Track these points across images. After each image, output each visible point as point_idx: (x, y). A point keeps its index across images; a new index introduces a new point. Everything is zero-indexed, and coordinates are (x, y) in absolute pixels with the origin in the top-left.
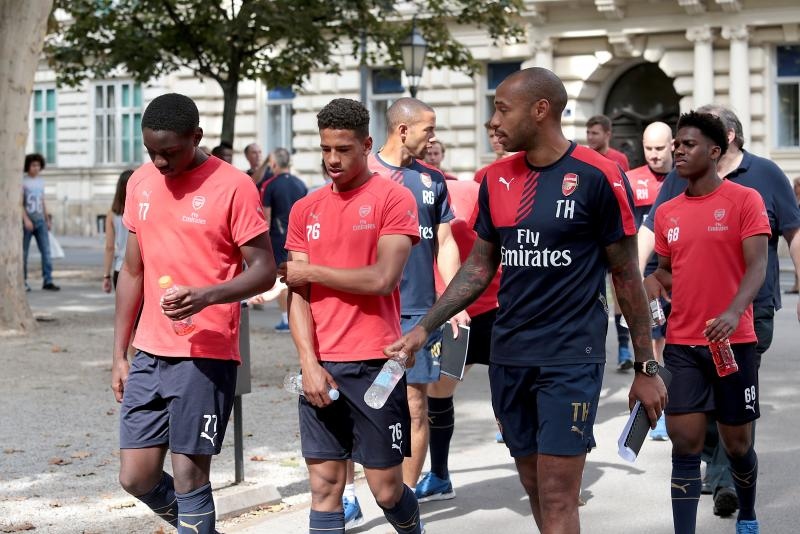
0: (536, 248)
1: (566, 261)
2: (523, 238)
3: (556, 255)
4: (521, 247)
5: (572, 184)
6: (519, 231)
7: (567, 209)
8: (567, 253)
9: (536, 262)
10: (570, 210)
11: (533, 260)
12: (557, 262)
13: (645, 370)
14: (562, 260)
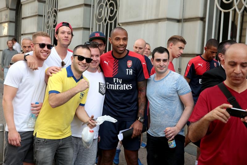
0: (121, 84)
1: (130, 88)
2: (116, 81)
3: (128, 86)
4: (115, 84)
5: (131, 64)
6: (114, 79)
7: (130, 72)
8: (131, 85)
9: (121, 88)
10: (131, 72)
11: (120, 88)
12: (128, 88)
13: (139, 119)
14: (129, 87)
